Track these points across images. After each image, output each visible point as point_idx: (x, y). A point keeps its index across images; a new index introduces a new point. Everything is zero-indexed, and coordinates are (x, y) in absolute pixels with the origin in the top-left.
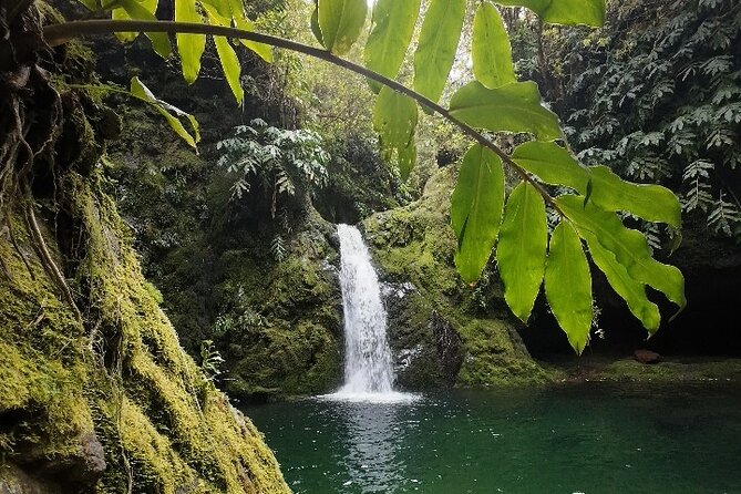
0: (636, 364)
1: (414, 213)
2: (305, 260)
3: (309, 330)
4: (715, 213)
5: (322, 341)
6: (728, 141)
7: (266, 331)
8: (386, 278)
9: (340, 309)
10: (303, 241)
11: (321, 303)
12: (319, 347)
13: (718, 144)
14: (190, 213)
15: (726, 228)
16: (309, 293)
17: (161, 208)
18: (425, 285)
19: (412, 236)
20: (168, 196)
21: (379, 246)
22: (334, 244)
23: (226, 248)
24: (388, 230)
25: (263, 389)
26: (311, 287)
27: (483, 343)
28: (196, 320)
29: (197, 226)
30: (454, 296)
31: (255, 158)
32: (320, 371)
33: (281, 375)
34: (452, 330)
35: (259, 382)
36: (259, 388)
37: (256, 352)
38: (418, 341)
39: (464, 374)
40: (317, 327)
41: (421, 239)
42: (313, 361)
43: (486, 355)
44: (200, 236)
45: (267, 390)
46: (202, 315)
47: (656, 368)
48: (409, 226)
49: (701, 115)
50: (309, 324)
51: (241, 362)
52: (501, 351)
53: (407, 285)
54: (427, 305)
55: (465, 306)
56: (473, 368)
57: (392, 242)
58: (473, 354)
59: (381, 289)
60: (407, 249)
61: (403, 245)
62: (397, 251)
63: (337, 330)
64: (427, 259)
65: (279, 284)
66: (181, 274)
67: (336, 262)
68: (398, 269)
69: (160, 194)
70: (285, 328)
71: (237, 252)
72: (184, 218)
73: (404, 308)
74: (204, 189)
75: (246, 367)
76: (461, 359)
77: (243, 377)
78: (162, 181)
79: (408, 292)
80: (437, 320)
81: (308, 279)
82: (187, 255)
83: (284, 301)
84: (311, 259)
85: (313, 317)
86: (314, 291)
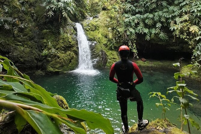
0: (142, 61)
1: (97, 23)
2: (69, 35)
3: (70, 54)
4: (161, 34)
5: (73, 56)
6: (165, 21)
7: (58, 54)
8: (90, 40)
9: (78, 48)
10: (68, 29)
11: (73, 47)
12: (72, 58)
13: (163, 21)
14: (30, 16)
15: (162, 38)
16: (70, 44)
17: (20, 15)
18: (99, 42)
19: (96, 29)
20: (23, 11)
21: (87, 31)
22: (75, 29)
23: (44, 29)
24: (90, 26)
25: (58, 70)
26: (70, 42)
27: (112, 57)
28: (35, 50)
29: (32, 20)
30: (106, 45)
31: (55, 6)
32: (73, 64)
33: (62, 66)
34: (105, 54)
35: (57, 68)
36: (57, 70)
37: (55, 60)
38: (97, 56)
39: (108, 64)
40: (72, 53)
41: (98, 30)
42: (71, 62)
43: (113, 60)
44: (33, 24)
45: (59, 70)
46: (36, 49)
47: (146, 63)
48: (95, 26)
49: (160, 13)
50: (70, 52)
51: (50, 63)
52: (116, 59)
53: (95, 42)
54: (100, 48)
55: (108, 48)
56: (109, 63)
57: (91, 30)
58: (110, 59)
59: (89, 43)
60: (94, 32)
61: (93, 31)
62: (92, 32)
63: (77, 53)
64: (100, 35)
65: (61, 41)
66: (29, 37)
67: (76, 35)
68: (92, 37)
69: (20, 10)
70: (63, 53)
71: (47, 31)
72: (28, 18)
73: (94, 48)
74: (34, 9)
75: (52, 64)
76: (107, 61)
77: (52, 67)
78: (20, 5)
79: (95, 44)
80: (102, 51)
81: (70, 40)
82: (31, 31)
83: (63, 46)
84: (70, 34)
85: (71, 50)
86: (71, 43)
